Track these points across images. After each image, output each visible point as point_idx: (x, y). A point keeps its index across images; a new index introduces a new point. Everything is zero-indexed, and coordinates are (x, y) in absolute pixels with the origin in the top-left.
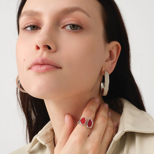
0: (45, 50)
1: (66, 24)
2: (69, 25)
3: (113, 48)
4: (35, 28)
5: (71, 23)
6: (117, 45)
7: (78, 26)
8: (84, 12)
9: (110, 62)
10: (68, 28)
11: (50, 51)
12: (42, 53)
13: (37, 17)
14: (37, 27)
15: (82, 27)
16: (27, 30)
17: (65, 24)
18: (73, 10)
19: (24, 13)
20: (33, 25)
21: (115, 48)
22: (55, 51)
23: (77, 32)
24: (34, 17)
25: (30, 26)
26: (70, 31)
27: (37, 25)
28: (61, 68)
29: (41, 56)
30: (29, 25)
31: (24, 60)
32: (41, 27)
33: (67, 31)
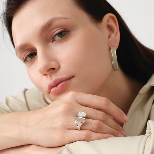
28: (73, 77)
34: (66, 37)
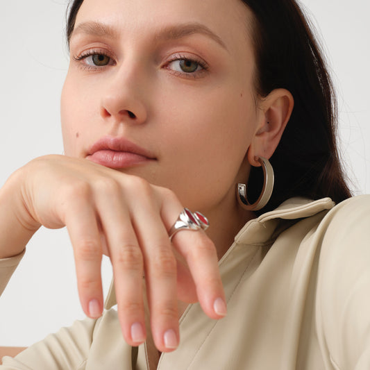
0: (122, 120)
1: (173, 57)
2: (179, 59)
3: (274, 104)
4: (103, 62)
5: (182, 57)
6: (285, 98)
7: (197, 63)
8: (211, 35)
9: (267, 136)
10: (176, 66)
11: (133, 121)
12: (117, 126)
13: (108, 40)
14: (109, 58)
15: (206, 66)
16: (84, 64)
17: (169, 59)
18: (189, 32)
19: (79, 27)
20: (99, 52)
21: (280, 103)
22: (144, 123)
23: (195, 78)
24: (102, 37)
25: (94, 55)
26: (179, 75)
27: (108, 55)
28: (155, 159)
29: (114, 132)
30: (91, 51)
31: (77, 135)
32: (116, 61)
33: (174, 74)
34: (195, 76)
